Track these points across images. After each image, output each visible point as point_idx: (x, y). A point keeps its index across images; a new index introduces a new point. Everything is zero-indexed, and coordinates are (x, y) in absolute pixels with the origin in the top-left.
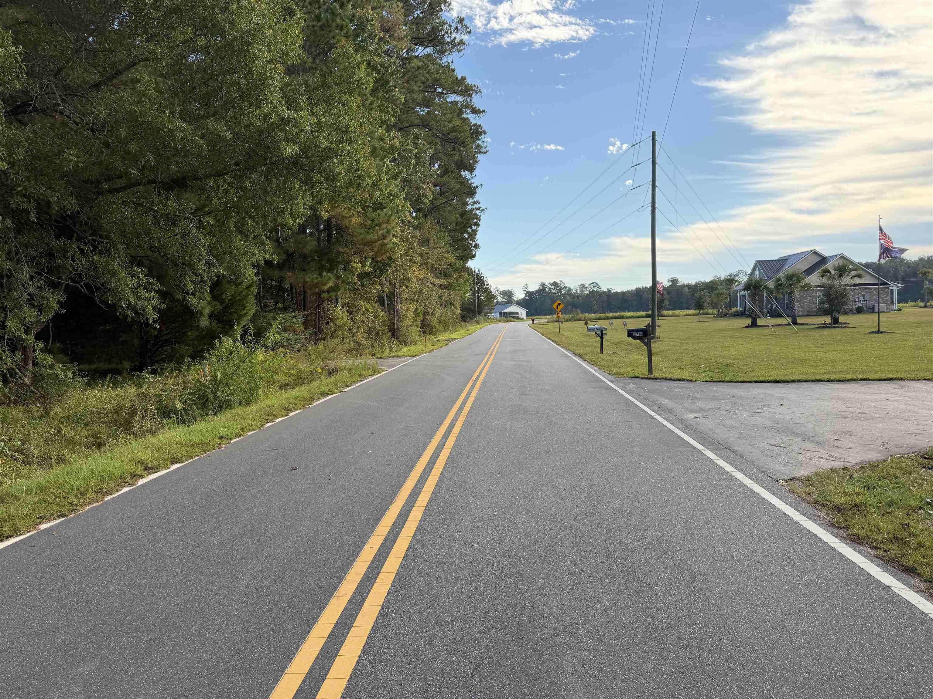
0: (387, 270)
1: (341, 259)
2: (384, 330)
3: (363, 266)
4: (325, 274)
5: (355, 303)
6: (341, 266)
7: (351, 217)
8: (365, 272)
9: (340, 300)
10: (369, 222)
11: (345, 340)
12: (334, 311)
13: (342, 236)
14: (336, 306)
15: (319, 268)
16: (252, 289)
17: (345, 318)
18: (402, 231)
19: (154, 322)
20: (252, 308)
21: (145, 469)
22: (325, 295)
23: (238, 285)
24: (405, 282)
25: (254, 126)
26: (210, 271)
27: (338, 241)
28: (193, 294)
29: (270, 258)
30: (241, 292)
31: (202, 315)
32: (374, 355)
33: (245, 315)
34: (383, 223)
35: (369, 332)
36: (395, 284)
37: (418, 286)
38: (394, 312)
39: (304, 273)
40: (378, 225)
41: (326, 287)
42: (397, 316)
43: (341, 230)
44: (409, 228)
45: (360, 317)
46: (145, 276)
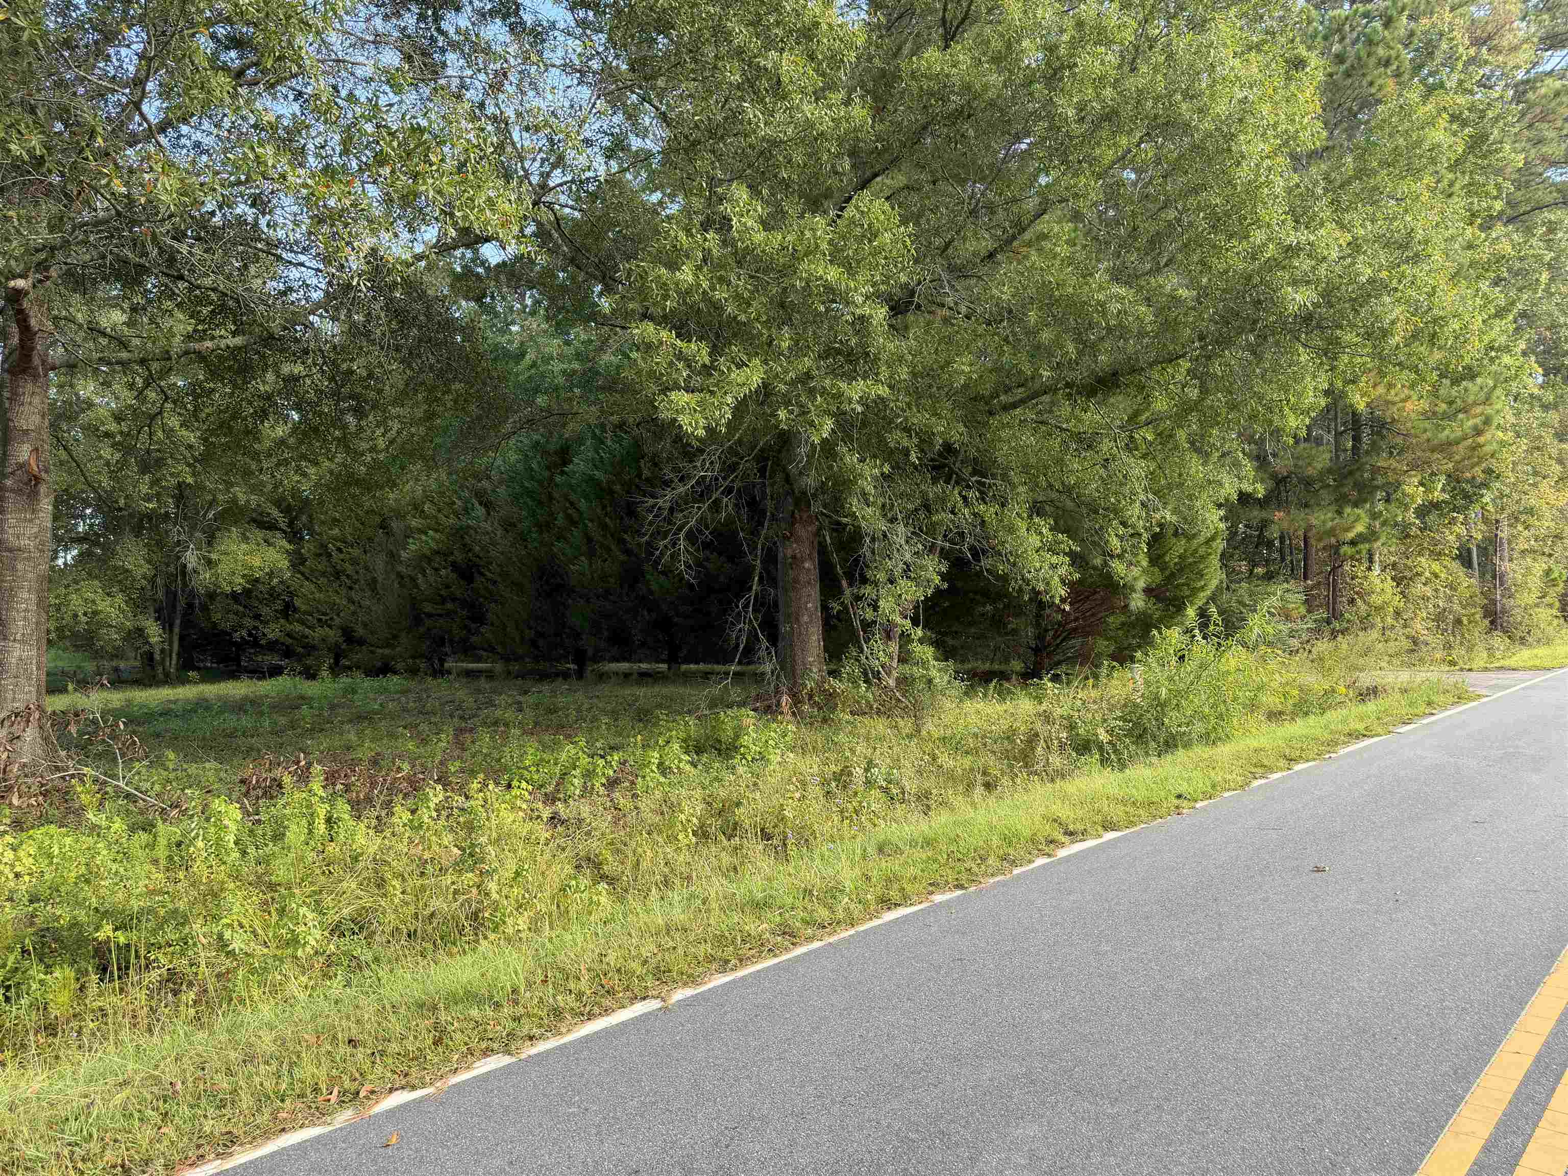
0: (1482, 496)
1: (1380, 481)
2: (1473, 614)
3: (1428, 490)
4: (1348, 510)
5: (1409, 563)
6: (1380, 495)
7: (1404, 400)
8: (1431, 503)
9: (1376, 558)
10: (1444, 406)
11: (1388, 633)
12: (1366, 577)
13: (1383, 437)
14: (1369, 569)
15: (1336, 500)
16: (1214, 544)
17: (1389, 591)
18: (1518, 414)
19: (1063, 600)
20: (1215, 576)
21: (1066, 833)
22: (1346, 550)
23: (1190, 538)
24: (1523, 518)
25: (1234, 271)
26: (1149, 518)
27: (1375, 448)
28: (1120, 557)
29: (1250, 489)
30: (1196, 551)
31: (1133, 590)
32: (1453, 663)
33: (1202, 588)
34: (1475, 404)
35: (1439, 618)
36: (1497, 521)
37: (1552, 524)
38: (1494, 577)
39: (1307, 510)
40: (1465, 410)
41: (1351, 535)
42: (1501, 585)
43: (1380, 427)
44: (1532, 408)
45: (1418, 589)
46: (1051, 530)
